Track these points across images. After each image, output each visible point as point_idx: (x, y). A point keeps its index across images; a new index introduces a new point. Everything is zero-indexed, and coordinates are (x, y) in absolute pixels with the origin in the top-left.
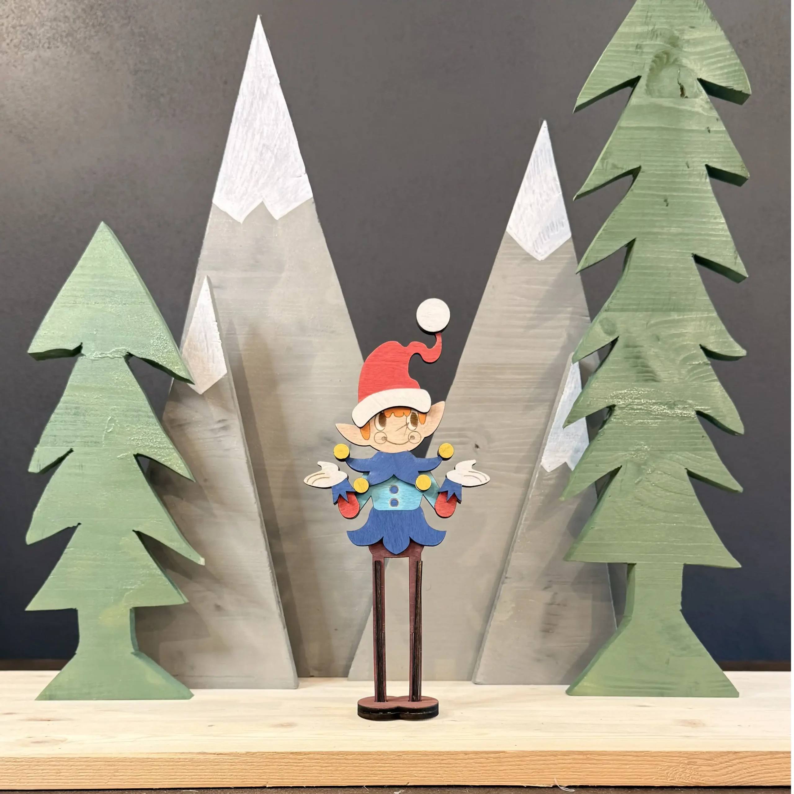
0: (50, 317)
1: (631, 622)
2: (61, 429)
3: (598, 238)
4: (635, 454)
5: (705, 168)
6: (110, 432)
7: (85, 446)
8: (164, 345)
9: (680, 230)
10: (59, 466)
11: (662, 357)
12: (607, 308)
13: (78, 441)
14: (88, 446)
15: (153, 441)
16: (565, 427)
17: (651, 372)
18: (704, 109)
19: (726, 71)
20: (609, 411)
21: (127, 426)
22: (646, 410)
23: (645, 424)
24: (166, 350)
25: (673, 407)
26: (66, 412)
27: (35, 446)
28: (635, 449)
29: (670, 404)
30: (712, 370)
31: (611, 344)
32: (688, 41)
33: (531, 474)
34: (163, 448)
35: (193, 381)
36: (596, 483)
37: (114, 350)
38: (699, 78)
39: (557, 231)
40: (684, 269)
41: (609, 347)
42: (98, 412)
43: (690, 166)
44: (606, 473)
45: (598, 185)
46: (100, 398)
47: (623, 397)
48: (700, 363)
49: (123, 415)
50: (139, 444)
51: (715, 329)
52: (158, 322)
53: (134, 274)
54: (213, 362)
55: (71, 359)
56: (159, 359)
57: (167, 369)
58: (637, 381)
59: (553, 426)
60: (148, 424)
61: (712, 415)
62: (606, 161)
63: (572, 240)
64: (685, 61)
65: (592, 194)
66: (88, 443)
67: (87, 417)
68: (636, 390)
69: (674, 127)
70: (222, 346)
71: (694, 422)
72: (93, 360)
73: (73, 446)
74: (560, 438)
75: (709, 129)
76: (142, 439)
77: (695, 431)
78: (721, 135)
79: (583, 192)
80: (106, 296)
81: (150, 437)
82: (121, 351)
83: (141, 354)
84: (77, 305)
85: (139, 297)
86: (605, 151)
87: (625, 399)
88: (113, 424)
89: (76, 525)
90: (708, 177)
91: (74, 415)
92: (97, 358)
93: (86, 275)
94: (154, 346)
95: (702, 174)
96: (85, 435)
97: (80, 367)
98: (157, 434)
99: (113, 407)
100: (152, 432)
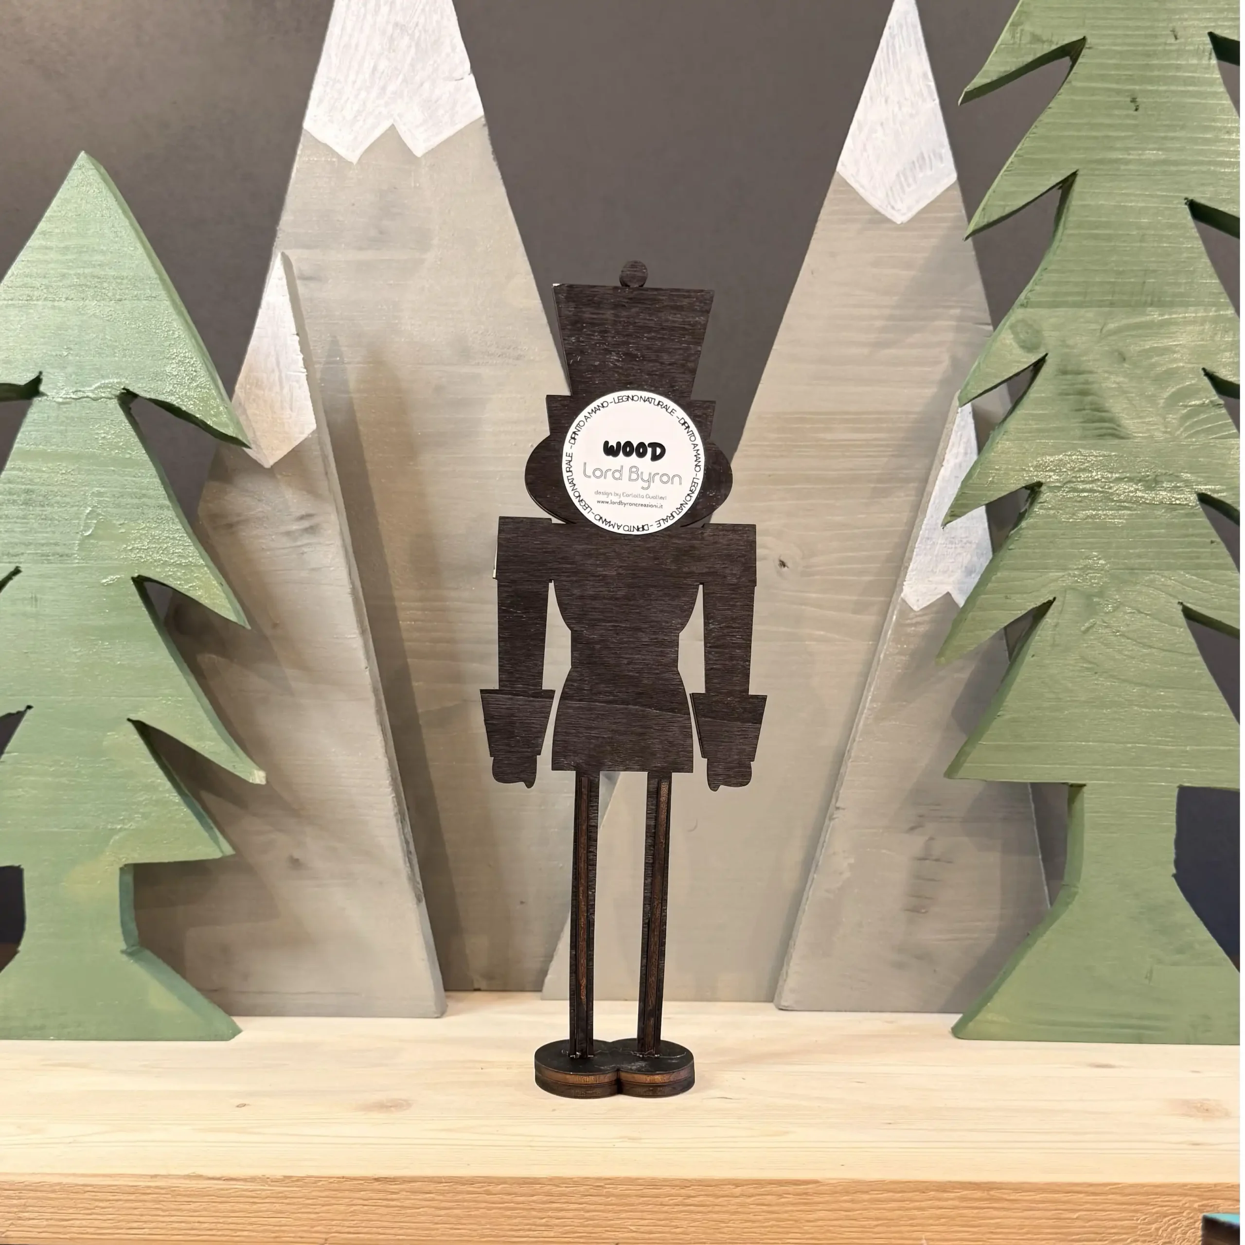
1: (1077, 897)
3: (1005, 171)
4: (1080, 575)
5: (1207, 40)
6: (90, 535)
7: (43, 563)
8: (192, 374)
9: (1162, 155)
11: (1131, 393)
12: (1025, 301)
13: (29, 554)
14: (48, 562)
15: (168, 552)
16: (945, 525)
17: (1111, 420)
20: (1029, 496)
21: (121, 525)
22: (1099, 492)
23: (1099, 518)
24: (195, 384)
25: (1154, 485)
26: (9, 500)
28: (1080, 566)
29: (1147, 481)
30: (1228, 417)
31: (1031, 369)
33: (884, 615)
34: (187, 566)
35: (249, 443)
36: (1006, 629)
37: (98, 384)
39: (932, 168)
40: (1171, 226)
41: (1029, 374)
42: (67, 500)
43: (1179, 34)
44: (1024, 612)
46: (72, 472)
47: (1057, 468)
48: (1204, 403)
49: (113, 503)
50: (141, 557)
51: (1230, 339)
52: (181, 333)
53: (139, 245)
54: (291, 409)
55: (22, 403)
56: (182, 401)
57: (197, 418)
58: (1084, 437)
59: (923, 527)
60: (159, 521)
62: (1020, 28)
63: (957, 186)
65: (994, 93)
66: (49, 556)
67: (49, 509)
68: (1082, 454)
70: (307, 379)
71: (1194, 515)
72: (60, 403)
73: (21, 563)
74: (937, 547)
76: (148, 548)
77: (1197, 532)
79: (977, 86)
80: (86, 286)
81: (162, 545)
82: (112, 386)
83: (149, 392)
84: (35, 302)
85: (147, 287)
86: (1018, 11)
87: (1061, 471)
88: (95, 521)
89: (22, 709)
90: (1214, 55)
91: (22, 505)
92: (68, 400)
93: (50, 248)
94: (173, 375)
95: (1204, 51)
96: (43, 542)
97: (36, 416)
98: (177, 540)
99: (95, 490)
100: (167, 535)
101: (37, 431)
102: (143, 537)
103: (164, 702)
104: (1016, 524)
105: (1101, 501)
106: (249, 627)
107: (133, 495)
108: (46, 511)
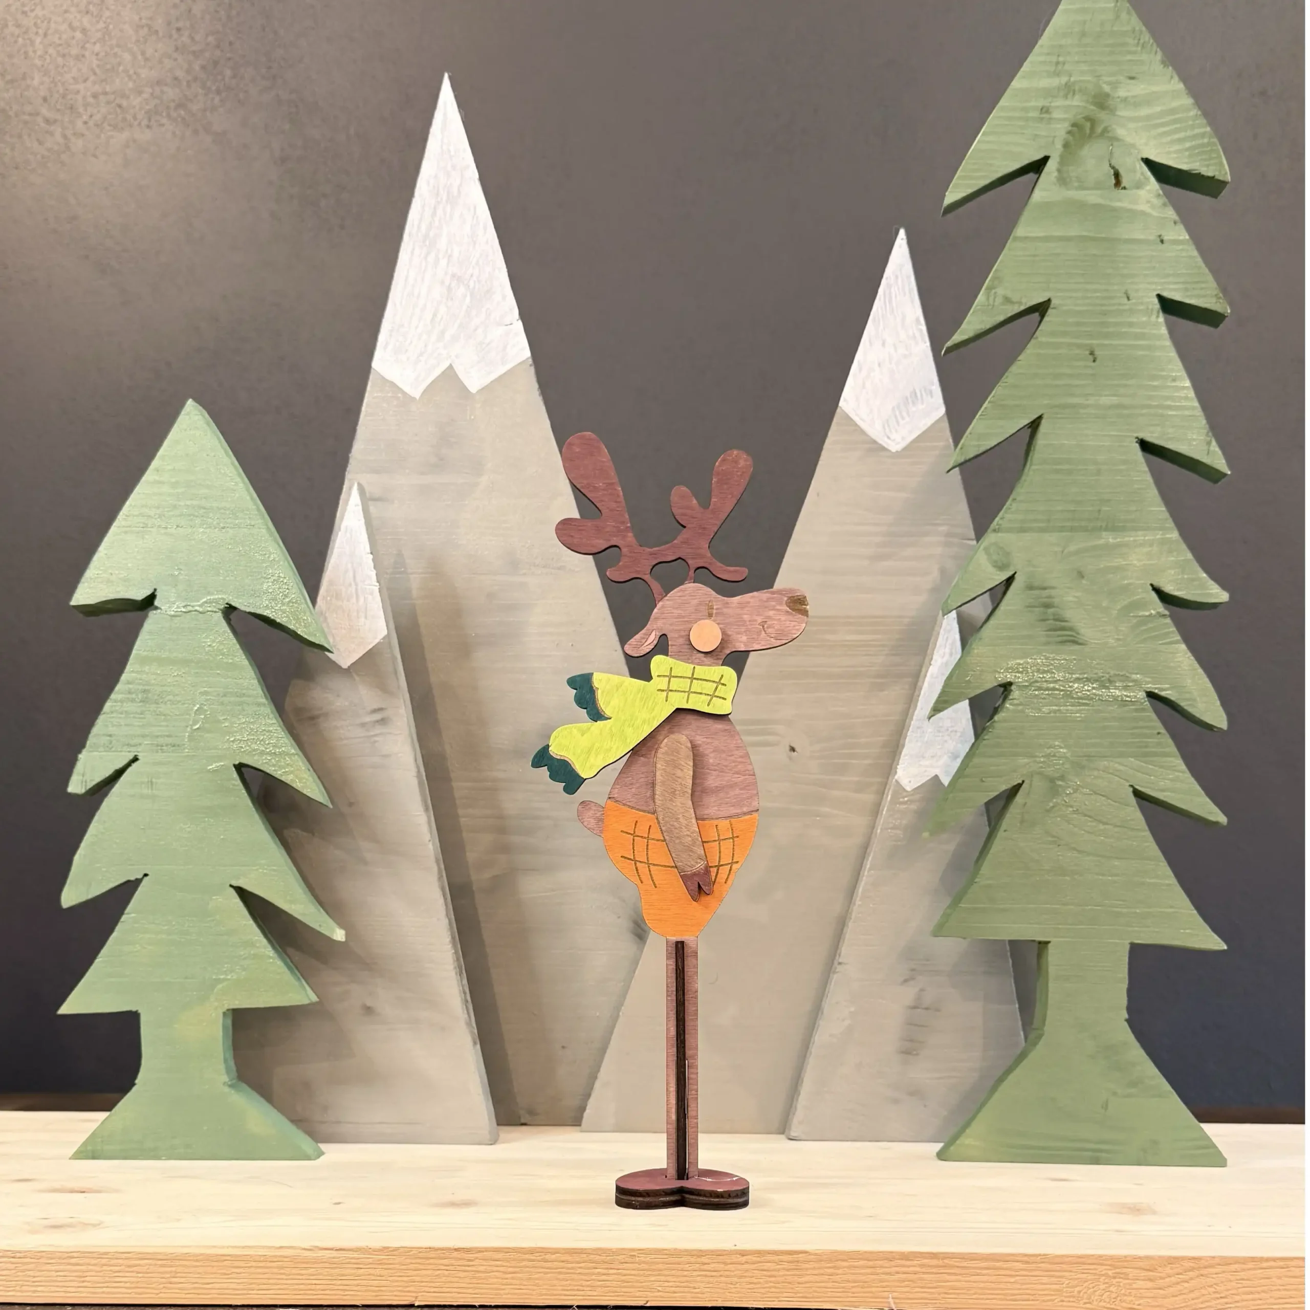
0: (105, 549)
1: (1043, 1038)
2: (121, 725)
3: (981, 415)
4: (1045, 762)
5: (1156, 301)
6: (198, 729)
7: (157, 752)
8: (285, 591)
9: (1115, 400)
10: (116, 783)
11: (1088, 605)
12: (997, 527)
13: (146, 744)
14: (163, 751)
15: (264, 742)
16: (931, 717)
17: (1071, 629)
18: (1153, 207)
19: (1188, 145)
20: (1001, 694)
21: (224, 719)
22: (1062, 690)
23: (1061, 713)
24: (287, 600)
25: (1107, 685)
26: (128, 698)
27: (80, 752)
28: (1043, 754)
29: (1102, 681)
30: (1172, 625)
31: (1003, 585)
32: (1125, 100)
33: (881, 793)
34: (280, 754)
35: (332, 648)
36: (987, 805)
37: (204, 600)
38: (1145, 156)
39: (922, 403)
40: (1123, 462)
41: (1003, 588)
42: (179, 698)
43: (1130, 298)
44: (996, 794)
45: (983, 331)
46: (183, 675)
47: (1025, 670)
48: (1152, 614)
49: (218, 702)
50: (242, 747)
51: (1175, 559)
52: (277, 556)
53: (238, 479)
54: (366, 617)
55: (139, 613)
56: (276, 614)
57: (290, 629)
58: (1048, 643)
60: (257, 716)
61: (1173, 699)
62: (993, 291)
63: (946, 419)
64: (1121, 132)
65: (971, 345)
66: (162, 746)
67: (162, 705)
68: (1045, 658)
69: (1103, 235)
70: (380, 592)
71: (1143, 710)
72: (172, 617)
73: (138, 752)
74: (927, 735)
75: (1162, 237)
76: (248, 740)
77: (1146, 724)
78: (1181, 247)
79: (956, 342)
80: (194, 516)
81: (259, 737)
82: (216, 601)
83: (249, 607)
84: (149, 529)
85: (247, 517)
86: (992, 277)
87: (1028, 672)
88: (203, 717)
89: (140, 876)
90: (1161, 314)
91: (140, 702)
92: (178, 613)
93: (163, 483)
94: (269, 593)
95: (1152, 310)
96: (159, 734)
97: (151, 627)
98: (272, 732)
99: (203, 690)
100: (263, 728)
101: (152, 639)
103: (261, 871)
104: (992, 717)
105: (1062, 698)
106: (331, 806)
107: (234, 694)
108: (160, 707)
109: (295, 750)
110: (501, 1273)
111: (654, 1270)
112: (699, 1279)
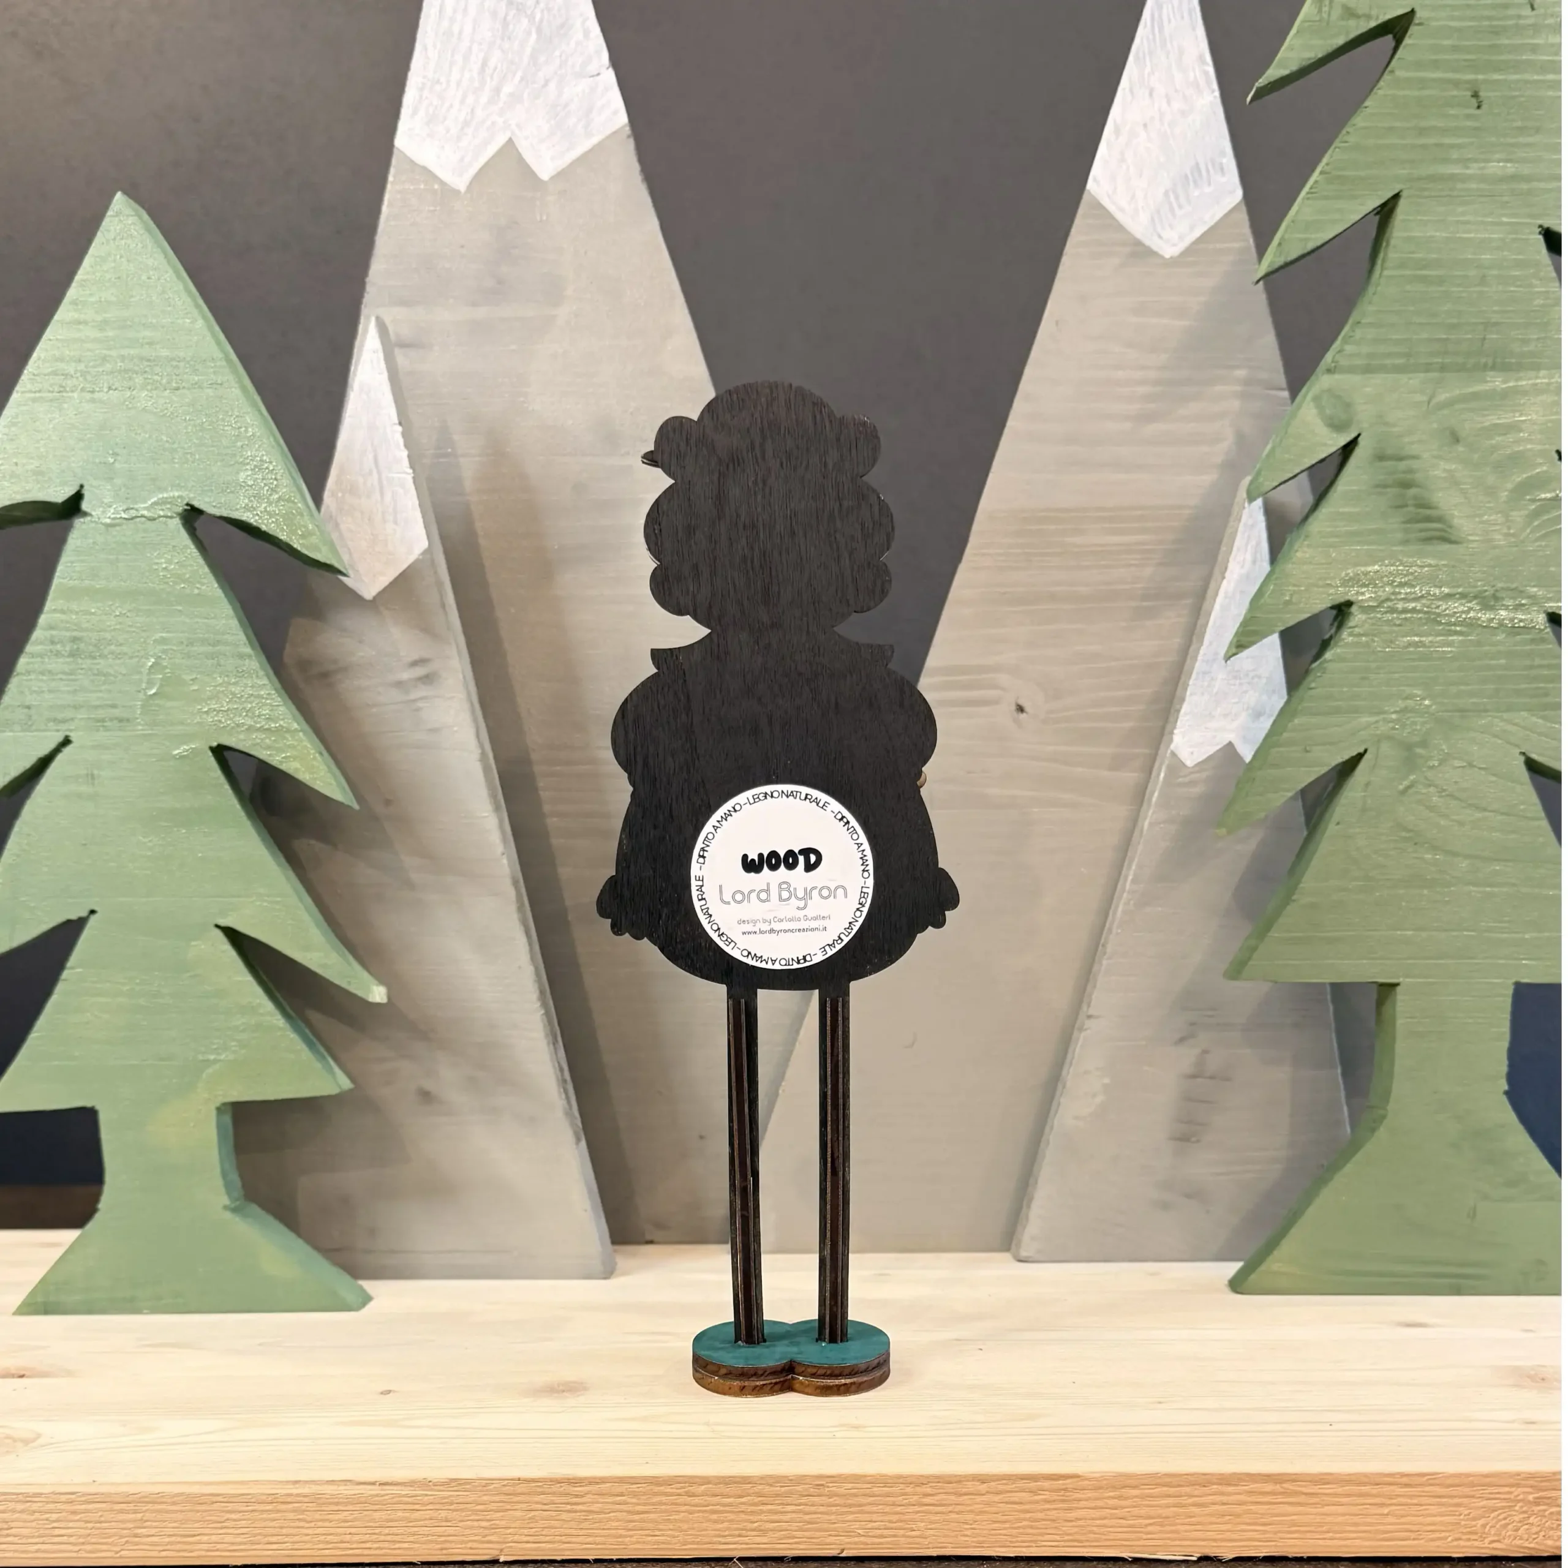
2: (42, 692)
3: (1309, 193)
4: (1398, 720)
6: (154, 694)
7: (98, 730)
8: (272, 483)
9: (1509, 168)
10: (38, 775)
11: (1465, 484)
12: (1332, 366)
13: (81, 719)
14: (106, 729)
15: (253, 713)
16: (1229, 658)
17: (1439, 519)
20: (1336, 618)
21: (192, 680)
22: (1426, 613)
23: (1424, 646)
24: (276, 496)
25: (1492, 603)
26: (51, 651)
28: (1398, 709)
29: (1485, 598)
31: (1340, 455)
33: (1149, 770)
34: (278, 730)
35: (346, 569)
36: (1303, 792)
37: (153, 500)
40: (1519, 264)
41: (1337, 461)
42: (125, 649)
43: (1535, 7)
44: (1329, 767)
46: (128, 614)
47: (1371, 583)
49: (181, 653)
50: (220, 721)
52: (258, 431)
53: (197, 315)
54: (396, 522)
55: (61, 522)
56: (260, 518)
57: (281, 540)
58: (1405, 542)
59: (1199, 657)
60: (239, 673)
63: (1243, 208)
66: (105, 721)
67: (101, 661)
68: (1402, 564)
70: (414, 482)
71: (1543, 640)
72: (108, 526)
73: (71, 731)
74: (1217, 683)
76: (228, 710)
77: (1546, 662)
79: (1272, 80)
80: (133, 371)
81: (245, 705)
82: (171, 501)
83: (220, 508)
84: (70, 394)
85: (212, 370)
87: (1375, 586)
88: (161, 676)
89: (84, 914)
91: (69, 656)
92: (117, 521)
93: (86, 323)
94: (248, 486)
96: (98, 703)
97: (79, 542)
98: (263, 698)
99: (158, 636)
100: (251, 692)
101: (82, 561)
102: (221, 695)
103: (258, 903)
104: (1318, 655)
105: (1426, 624)
106: (356, 806)
107: (204, 642)
108: (99, 664)
109: (298, 724)
110: (625, 1514)
111: (850, 1506)
112: (917, 1516)
